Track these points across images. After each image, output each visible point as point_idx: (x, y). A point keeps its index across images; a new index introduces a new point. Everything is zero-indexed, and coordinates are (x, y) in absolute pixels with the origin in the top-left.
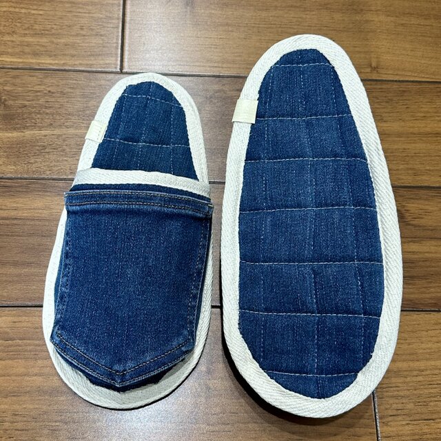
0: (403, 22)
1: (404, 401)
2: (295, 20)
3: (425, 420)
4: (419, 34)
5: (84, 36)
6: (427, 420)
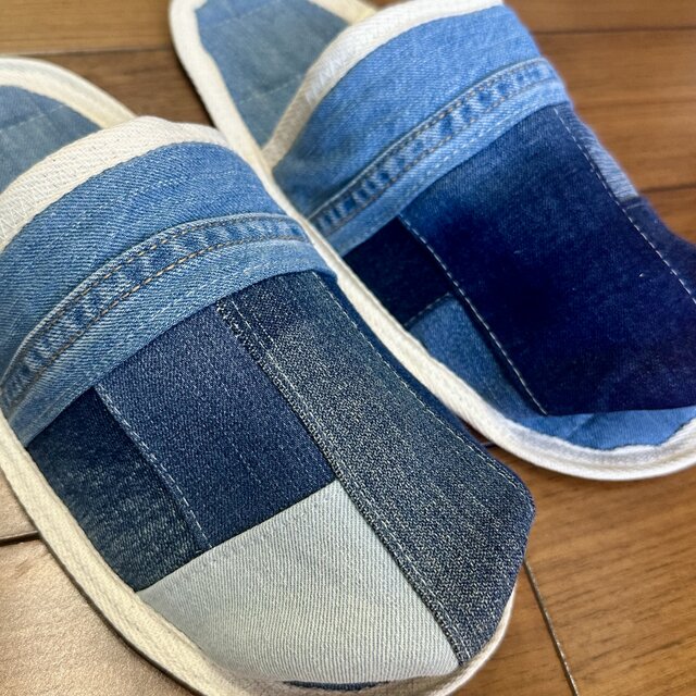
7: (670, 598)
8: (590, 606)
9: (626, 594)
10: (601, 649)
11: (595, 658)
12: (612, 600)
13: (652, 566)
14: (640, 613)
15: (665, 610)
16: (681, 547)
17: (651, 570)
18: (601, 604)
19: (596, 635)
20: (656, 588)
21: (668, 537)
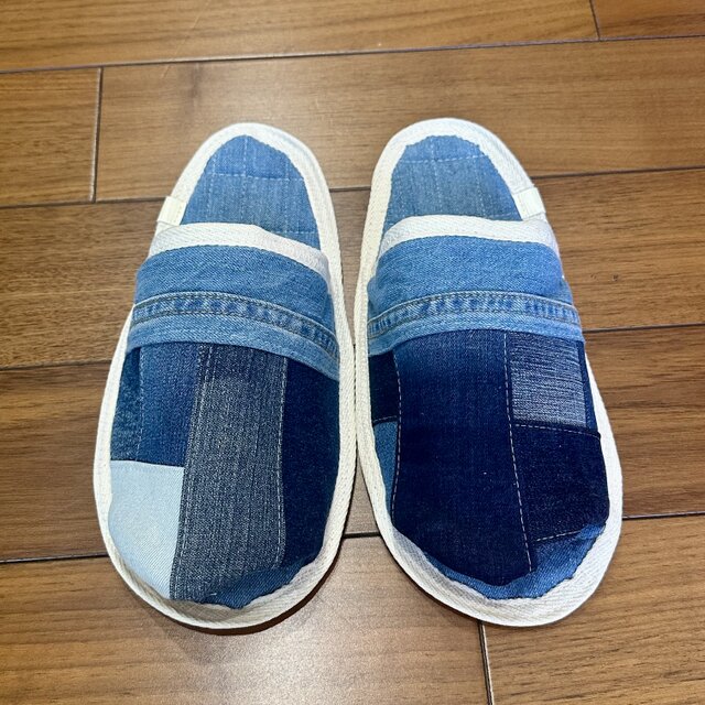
0: (516, 91)
1: (533, 670)
2: (353, 104)
3: (568, 697)
4: (541, 107)
5: (39, 155)
6: (571, 697)
7: (583, 662)
8: (520, 657)
9: (551, 654)
10: (520, 689)
11: (513, 695)
12: (537, 656)
13: (577, 637)
14: (557, 669)
15: (577, 671)
16: (605, 627)
17: (575, 640)
18: (528, 658)
19: (517, 678)
20: (574, 654)
21: (597, 617)
